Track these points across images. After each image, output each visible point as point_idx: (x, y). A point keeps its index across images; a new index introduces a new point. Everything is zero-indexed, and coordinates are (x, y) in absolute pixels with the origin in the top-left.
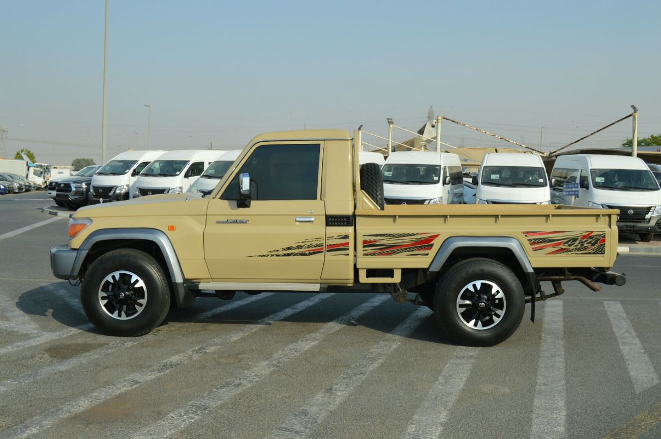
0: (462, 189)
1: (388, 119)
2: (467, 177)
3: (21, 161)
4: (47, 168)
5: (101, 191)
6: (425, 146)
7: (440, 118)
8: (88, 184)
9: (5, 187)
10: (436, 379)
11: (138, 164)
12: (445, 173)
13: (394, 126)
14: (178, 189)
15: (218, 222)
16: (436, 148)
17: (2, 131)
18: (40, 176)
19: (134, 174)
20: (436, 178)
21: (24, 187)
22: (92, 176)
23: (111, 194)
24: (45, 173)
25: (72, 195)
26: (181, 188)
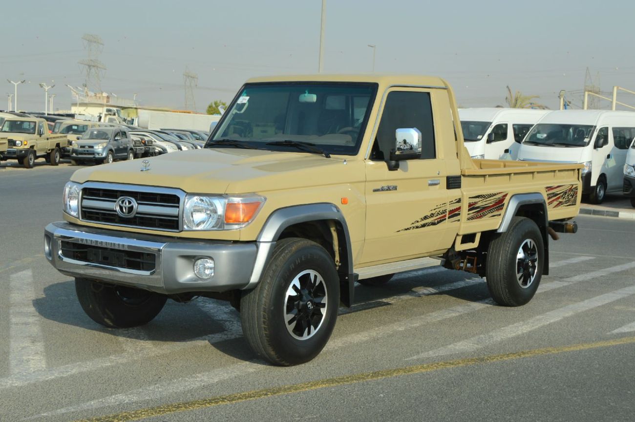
15: (375, 191)
17: (191, 77)
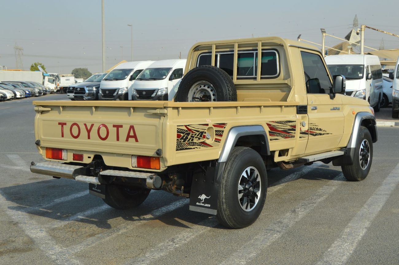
0: (382, 82)
1: (321, 29)
2: (385, 73)
3: (38, 72)
4: (57, 77)
5: (107, 92)
6: (351, 49)
7: (363, 27)
8: (98, 88)
9: (29, 92)
10: (362, 206)
11: (134, 72)
12: (367, 71)
13: (326, 34)
14: (165, 89)
16: (361, 51)
18: (53, 83)
19: (131, 79)
20: (361, 75)
21: (42, 91)
22: (100, 81)
23: (115, 94)
24: (56, 81)
25: (86, 96)
26: (167, 88)
